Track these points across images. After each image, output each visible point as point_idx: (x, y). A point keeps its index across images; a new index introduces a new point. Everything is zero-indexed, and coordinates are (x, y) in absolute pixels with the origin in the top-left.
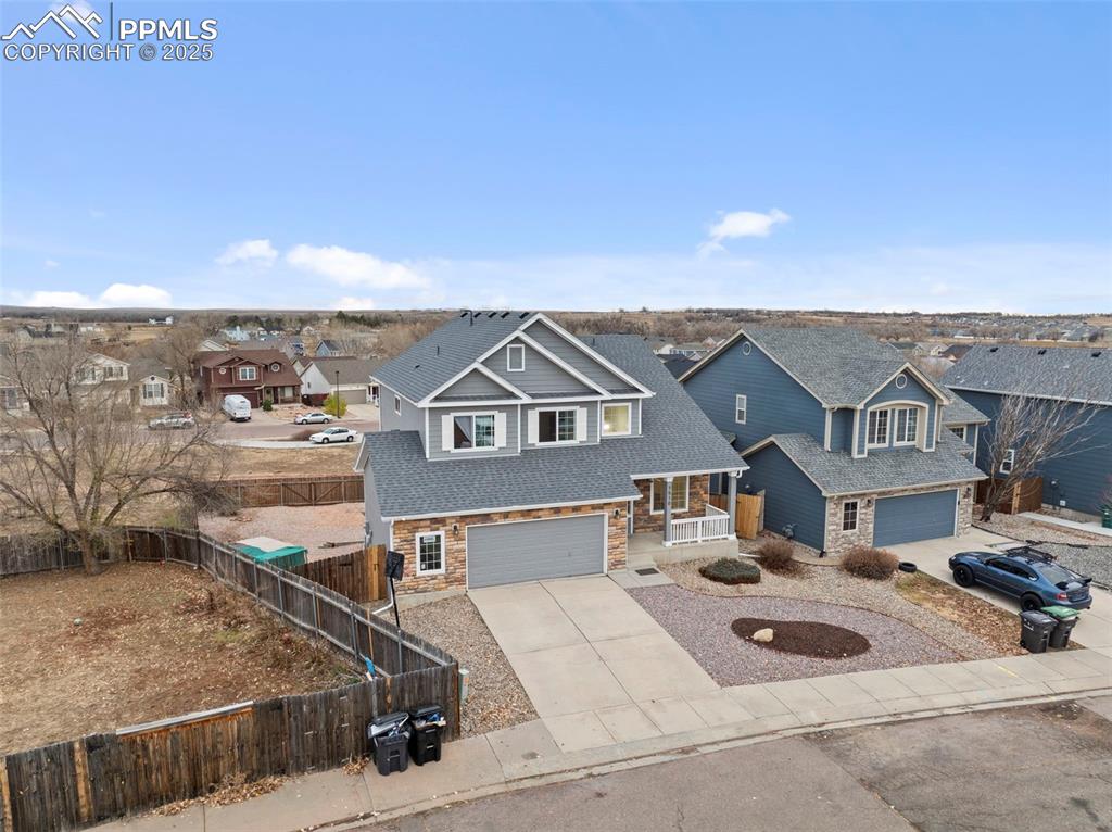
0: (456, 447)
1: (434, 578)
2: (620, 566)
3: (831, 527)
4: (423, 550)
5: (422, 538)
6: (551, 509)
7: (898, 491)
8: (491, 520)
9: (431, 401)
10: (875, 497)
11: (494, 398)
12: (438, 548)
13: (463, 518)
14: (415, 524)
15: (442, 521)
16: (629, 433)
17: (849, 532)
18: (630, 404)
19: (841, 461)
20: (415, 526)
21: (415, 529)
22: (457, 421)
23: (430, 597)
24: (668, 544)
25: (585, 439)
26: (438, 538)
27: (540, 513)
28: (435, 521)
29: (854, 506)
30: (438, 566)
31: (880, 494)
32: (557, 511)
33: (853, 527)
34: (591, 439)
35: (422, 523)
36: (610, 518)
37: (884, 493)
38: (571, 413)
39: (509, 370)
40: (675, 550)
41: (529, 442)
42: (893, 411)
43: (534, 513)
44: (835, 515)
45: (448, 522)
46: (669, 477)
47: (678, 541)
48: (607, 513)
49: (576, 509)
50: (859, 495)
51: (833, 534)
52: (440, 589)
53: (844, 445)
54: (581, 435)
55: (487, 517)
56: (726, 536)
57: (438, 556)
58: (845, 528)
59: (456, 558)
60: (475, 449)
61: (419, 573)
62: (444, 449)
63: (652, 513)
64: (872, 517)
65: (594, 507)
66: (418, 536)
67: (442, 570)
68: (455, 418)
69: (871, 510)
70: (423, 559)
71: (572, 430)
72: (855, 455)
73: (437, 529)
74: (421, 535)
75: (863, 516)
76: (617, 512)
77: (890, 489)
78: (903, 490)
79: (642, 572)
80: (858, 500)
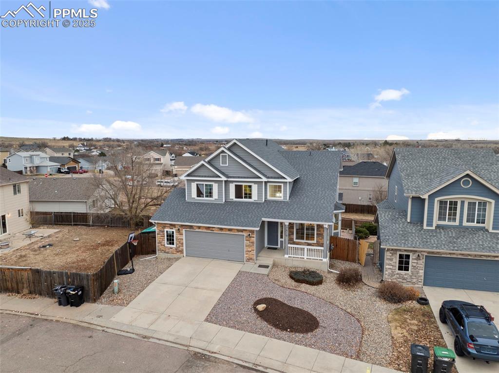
0: (197, 197)
1: (171, 248)
2: (251, 261)
3: (387, 267)
4: (167, 236)
5: (167, 231)
6: (218, 228)
7: (446, 253)
8: (193, 228)
9: (185, 177)
10: (425, 254)
11: (211, 177)
12: (173, 236)
13: (182, 226)
14: (165, 225)
15: (174, 226)
16: (282, 198)
17: (403, 272)
18: (282, 185)
19: (412, 229)
20: (164, 226)
21: (164, 227)
22: (198, 185)
23: (169, 256)
24: (286, 256)
25: (257, 199)
26: (173, 232)
27: (214, 229)
28: (171, 225)
29: (408, 257)
30: (173, 244)
31: (429, 253)
32: (221, 229)
33: (407, 269)
34: (259, 199)
35: (167, 225)
36: (246, 237)
37: (433, 253)
38: (250, 187)
39: (221, 165)
40: (289, 259)
41: (230, 198)
42: (463, 203)
43: (211, 229)
44: (391, 260)
45: (176, 226)
46: (287, 222)
47: (292, 256)
48: (245, 234)
49: (230, 230)
50: (411, 251)
51: (390, 271)
52: (174, 253)
53: (418, 220)
54: (255, 197)
55: (191, 227)
56: (322, 259)
57: (173, 240)
58: (400, 268)
59: (180, 242)
60: (205, 198)
61: (166, 245)
62: (193, 197)
63: (295, 240)
64: (423, 266)
65: (238, 231)
66: (166, 230)
67: (174, 246)
68: (197, 184)
69: (422, 262)
70: (168, 240)
71: (250, 194)
72: (425, 227)
73: (172, 229)
74: (167, 230)
75: (415, 265)
76: (249, 235)
77: (438, 251)
78: (450, 254)
79: (260, 266)
80: (411, 254)
